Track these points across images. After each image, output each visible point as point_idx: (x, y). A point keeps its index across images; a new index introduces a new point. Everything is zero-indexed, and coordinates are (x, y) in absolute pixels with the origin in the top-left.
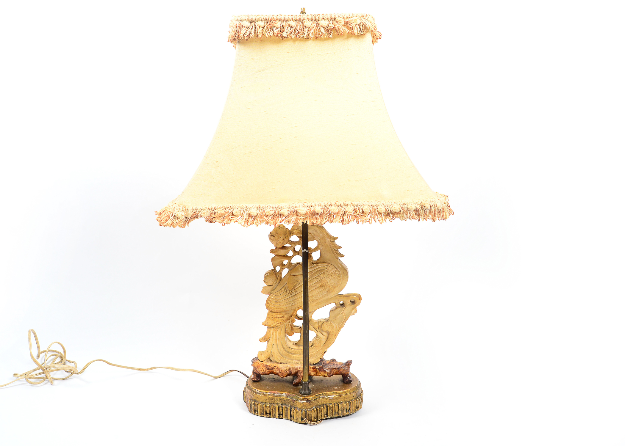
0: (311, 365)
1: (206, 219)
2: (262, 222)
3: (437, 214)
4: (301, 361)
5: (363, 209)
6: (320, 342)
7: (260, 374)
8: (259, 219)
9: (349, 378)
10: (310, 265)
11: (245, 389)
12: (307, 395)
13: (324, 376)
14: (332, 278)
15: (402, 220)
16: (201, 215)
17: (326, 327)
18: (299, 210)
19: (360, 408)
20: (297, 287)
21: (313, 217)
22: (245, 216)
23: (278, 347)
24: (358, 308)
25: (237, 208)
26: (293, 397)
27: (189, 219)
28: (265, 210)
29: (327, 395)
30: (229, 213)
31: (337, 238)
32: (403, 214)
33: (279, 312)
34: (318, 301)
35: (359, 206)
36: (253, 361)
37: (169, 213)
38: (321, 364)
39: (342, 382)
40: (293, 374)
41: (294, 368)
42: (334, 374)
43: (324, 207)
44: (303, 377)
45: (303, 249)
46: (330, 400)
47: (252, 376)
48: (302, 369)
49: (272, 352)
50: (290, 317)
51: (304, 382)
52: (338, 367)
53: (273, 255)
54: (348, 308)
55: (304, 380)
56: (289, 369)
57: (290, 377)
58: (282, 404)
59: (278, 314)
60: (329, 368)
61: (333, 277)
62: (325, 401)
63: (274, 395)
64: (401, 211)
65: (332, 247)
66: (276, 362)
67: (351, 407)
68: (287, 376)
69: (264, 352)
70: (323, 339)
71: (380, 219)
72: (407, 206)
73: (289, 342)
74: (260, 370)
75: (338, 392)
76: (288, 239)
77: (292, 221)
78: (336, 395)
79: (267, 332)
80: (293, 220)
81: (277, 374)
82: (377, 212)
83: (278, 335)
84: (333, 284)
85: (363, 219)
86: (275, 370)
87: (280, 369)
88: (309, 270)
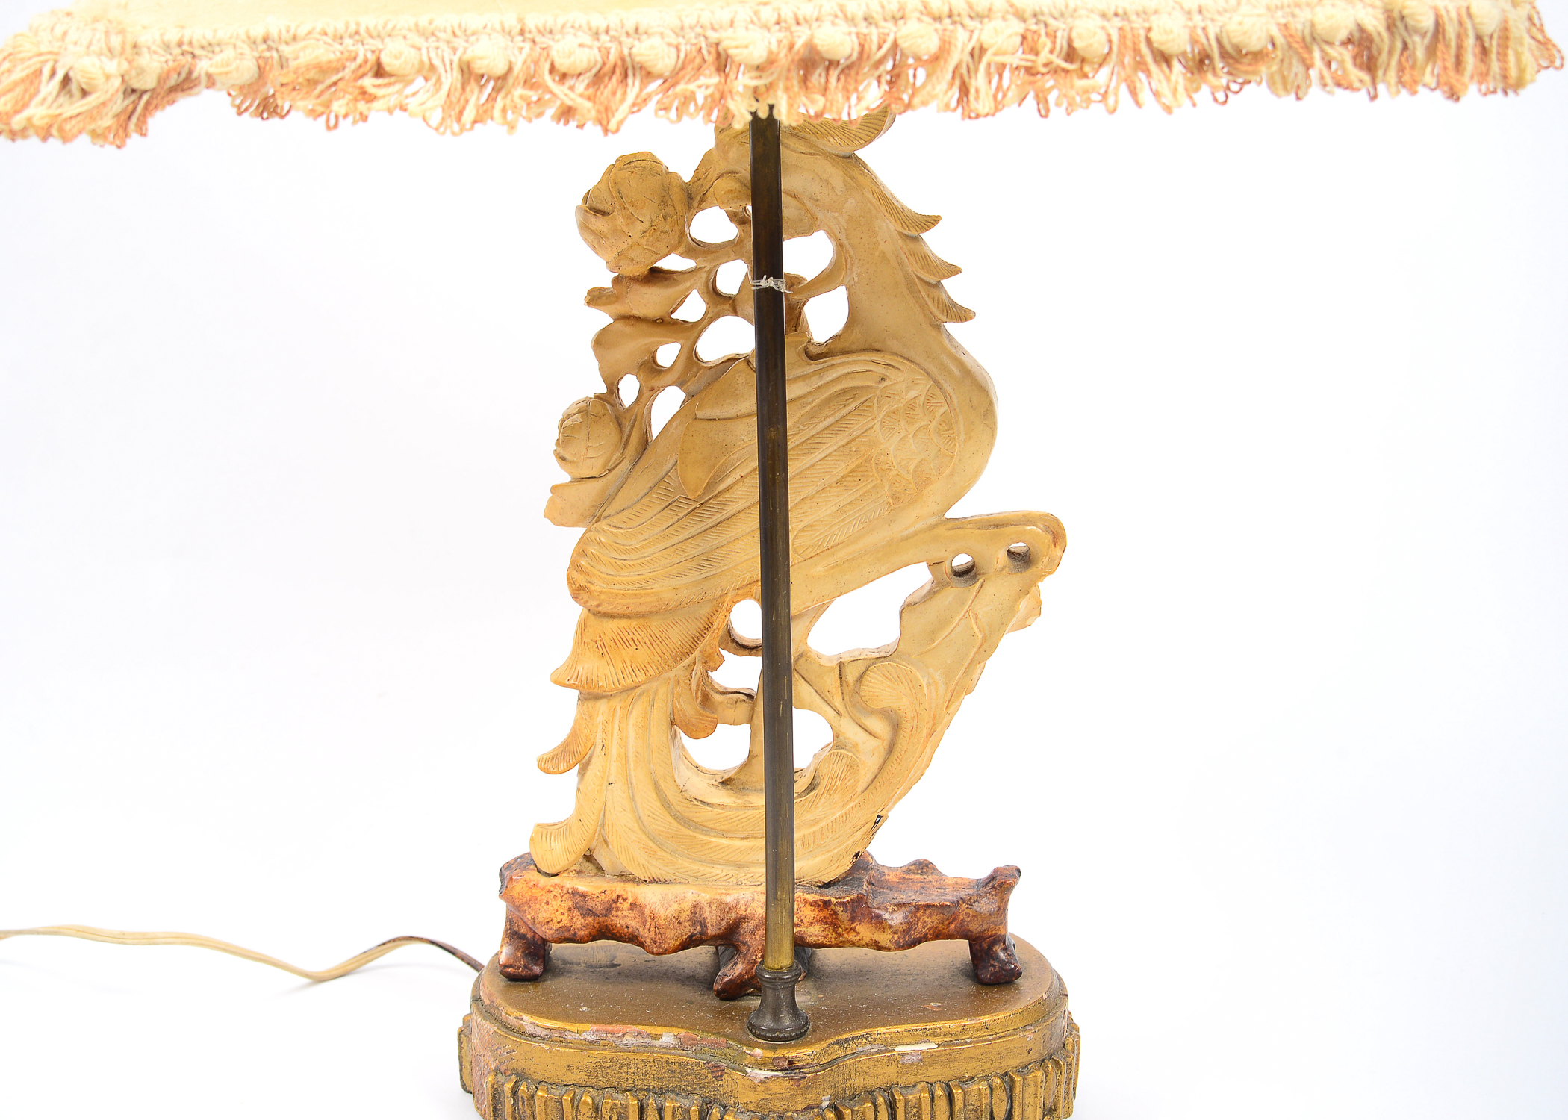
0: (808, 887)
1: (238, 101)
2: (535, 109)
3: (1470, 60)
4: (753, 869)
5: (1074, 35)
6: (852, 767)
7: (545, 941)
8: (519, 92)
9: (1002, 956)
10: (794, 364)
11: (467, 1021)
12: (785, 1039)
13: (877, 946)
14: (913, 429)
15: (1281, 92)
16: (209, 76)
17: (880, 689)
18: (732, 41)
19: (1061, 1110)
20: (729, 481)
21: (805, 80)
22: (443, 79)
23: (633, 799)
24: (1048, 587)
25: (404, 32)
26: (718, 1052)
27: (145, 97)
28: (551, 43)
29: (889, 1044)
30: (360, 60)
31: (934, 221)
32: (1287, 61)
33: (638, 615)
34: (842, 554)
35: (1051, 21)
36: (507, 874)
37: (34, 63)
38: (860, 885)
39: (968, 976)
40: (714, 938)
41: (720, 904)
42: (924, 938)
43: (863, 28)
44: (764, 950)
45: (758, 276)
46: (906, 1068)
47: (506, 950)
48: (761, 911)
49: (603, 825)
50: (696, 641)
51: (774, 971)
52: (948, 898)
53: (601, 319)
54: (997, 588)
55: (771, 962)
56: (696, 909)
57: (700, 956)
58: (660, 1093)
59: (634, 623)
60: (901, 905)
61: (917, 426)
62: (880, 1071)
63: (618, 1046)
64: (1274, 45)
65: (910, 270)
66: (625, 877)
67: (1016, 1104)
68: (685, 945)
69: (561, 828)
70: (869, 750)
71: (1165, 90)
72: (1309, 17)
73: (689, 774)
74: (542, 916)
75: (949, 1024)
76: (677, 229)
77: (696, 105)
78: (940, 1040)
79: (575, 724)
80: (700, 100)
81: (633, 939)
82: (1144, 49)
83: (632, 735)
84: (915, 462)
85: (1072, 87)
86: (623, 919)
87: (647, 912)
88: (792, 391)
